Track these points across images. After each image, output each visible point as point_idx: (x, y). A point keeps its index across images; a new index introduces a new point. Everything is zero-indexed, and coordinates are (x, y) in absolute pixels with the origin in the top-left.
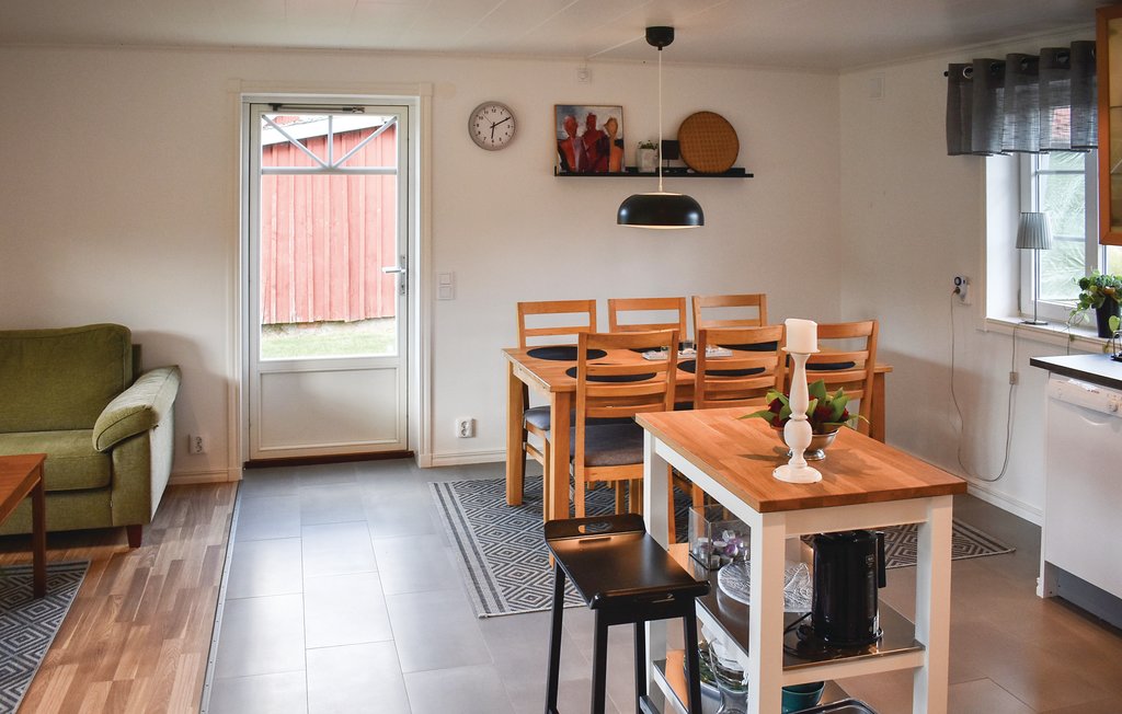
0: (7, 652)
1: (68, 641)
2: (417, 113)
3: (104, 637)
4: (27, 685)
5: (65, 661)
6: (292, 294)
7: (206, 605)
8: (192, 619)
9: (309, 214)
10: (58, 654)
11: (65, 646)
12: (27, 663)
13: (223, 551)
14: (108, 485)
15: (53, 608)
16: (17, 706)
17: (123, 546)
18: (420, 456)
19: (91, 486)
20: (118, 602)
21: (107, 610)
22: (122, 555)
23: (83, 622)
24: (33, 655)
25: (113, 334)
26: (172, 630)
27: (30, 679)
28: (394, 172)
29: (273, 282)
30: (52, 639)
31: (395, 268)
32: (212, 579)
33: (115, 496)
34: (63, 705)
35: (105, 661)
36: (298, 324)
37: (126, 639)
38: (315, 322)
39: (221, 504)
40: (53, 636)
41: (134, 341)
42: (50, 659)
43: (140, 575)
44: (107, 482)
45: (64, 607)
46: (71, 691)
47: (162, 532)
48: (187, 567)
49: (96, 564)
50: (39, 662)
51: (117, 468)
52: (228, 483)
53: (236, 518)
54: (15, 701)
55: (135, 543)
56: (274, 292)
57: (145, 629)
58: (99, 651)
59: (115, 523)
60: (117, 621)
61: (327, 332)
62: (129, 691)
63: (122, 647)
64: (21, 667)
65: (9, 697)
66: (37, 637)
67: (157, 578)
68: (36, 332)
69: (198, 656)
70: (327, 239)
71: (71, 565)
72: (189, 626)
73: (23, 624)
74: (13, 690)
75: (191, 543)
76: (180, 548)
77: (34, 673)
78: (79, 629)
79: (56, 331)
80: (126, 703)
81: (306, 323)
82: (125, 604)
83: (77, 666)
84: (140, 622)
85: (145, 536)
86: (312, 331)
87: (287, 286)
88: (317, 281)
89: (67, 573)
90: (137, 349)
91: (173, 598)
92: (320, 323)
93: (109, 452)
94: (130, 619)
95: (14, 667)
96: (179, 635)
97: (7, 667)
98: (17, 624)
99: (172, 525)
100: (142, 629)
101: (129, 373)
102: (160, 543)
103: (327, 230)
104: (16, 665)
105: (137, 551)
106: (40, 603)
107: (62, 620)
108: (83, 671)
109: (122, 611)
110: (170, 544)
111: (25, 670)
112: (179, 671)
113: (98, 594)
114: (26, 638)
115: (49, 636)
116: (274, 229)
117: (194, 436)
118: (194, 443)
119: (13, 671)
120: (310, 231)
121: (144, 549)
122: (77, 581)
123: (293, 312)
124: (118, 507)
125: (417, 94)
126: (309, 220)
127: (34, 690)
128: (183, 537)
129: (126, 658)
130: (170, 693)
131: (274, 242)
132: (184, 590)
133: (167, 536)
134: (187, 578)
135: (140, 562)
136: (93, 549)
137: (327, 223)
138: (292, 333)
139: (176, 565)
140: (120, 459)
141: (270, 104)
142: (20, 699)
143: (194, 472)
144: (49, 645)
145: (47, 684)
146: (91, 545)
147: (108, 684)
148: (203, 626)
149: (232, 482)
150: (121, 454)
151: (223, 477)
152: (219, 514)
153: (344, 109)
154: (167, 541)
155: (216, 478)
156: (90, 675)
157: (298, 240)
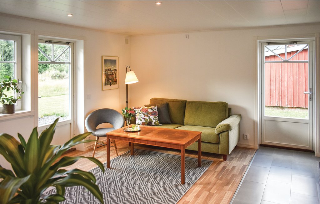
0: (189, 178)
1: (203, 179)
2: (314, 43)
3: (211, 181)
4: (190, 187)
5: (200, 184)
6: (286, 98)
7: (238, 180)
8: (234, 182)
9: (292, 75)
10: (199, 182)
11: (201, 180)
12: (192, 182)
13: (247, 167)
14: (218, 143)
15: (201, 170)
16: (187, 191)
17: (222, 159)
18: (316, 153)
19: (214, 142)
20: (217, 173)
21: (214, 174)
22: (221, 162)
23: (207, 176)
24: (194, 180)
25: (223, 104)
26: (227, 183)
27: (191, 186)
28: (308, 62)
29: (280, 94)
30: (199, 178)
31: (308, 92)
32: (242, 174)
33: (220, 146)
34: (197, 194)
35: (209, 186)
36: (289, 107)
37: (216, 183)
38: (294, 107)
39: (250, 154)
40: (200, 177)
41: (229, 107)
42: (197, 182)
43: (224, 168)
44: (218, 142)
45: (204, 171)
46: (200, 192)
47: (233, 158)
48: (236, 169)
49: (214, 162)
50: (195, 182)
51: (220, 139)
52: (254, 149)
53: (253, 159)
54: (187, 190)
55: (225, 159)
56: (280, 97)
57: (221, 182)
58: (209, 184)
59: (220, 153)
60: (215, 178)
61: (298, 110)
62: (212, 196)
63: (215, 184)
64: (190, 182)
65: (186, 188)
66: (196, 176)
67: (228, 170)
68: (205, 102)
69: (232, 192)
70: (298, 82)
71: (208, 161)
72: (232, 184)
73: (194, 172)
74: (187, 187)
75: (239, 163)
76: (236, 163)
77: (193, 185)
78: (206, 177)
79: (210, 102)
80: (211, 198)
81: (291, 107)
82: (218, 174)
83: (202, 186)
84: (221, 179)
85: (228, 158)
86: (293, 110)
87: (285, 96)
88: (294, 95)
89: (207, 163)
90: (230, 109)
91: (230, 176)
92: (296, 108)
93: (219, 134)
94: (218, 178)
95: (189, 182)
96: (229, 185)
97: (188, 182)
98: (193, 172)
99: (236, 157)
100: (220, 181)
101: (227, 115)
102: (231, 161)
103: (298, 80)
104: (190, 181)
105: (225, 161)
106: (199, 169)
107: (203, 174)
108: (204, 188)
109: (217, 176)
110: (234, 162)
111: (191, 183)
112: (226, 195)
113: (213, 170)
114: (194, 176)
115: (198, 177)
116: (281, 79)
117: (245, 134)
118: (245, 136)
119: (189, 183)
120: (292, 80)
121: (227, 161)
122: (209, 165)
123: (286, 104)
124: (220, 149)
125: (314, 37)
126: (292, 77)
127: (191, 189)
128: (238, 161)
129: (214, 187)
130: (222, 200)
131: (280, 83)
132: (234, 175)
133: (234, 159)
134: (235, 172)
135: (225, 165)
136: (215, 158)
137: (298, 77)
138: (286, 110)
139: (234, 167)
140: (221, 137)
141: (267, 43)
142: (188, 190)
143: (244, 144)
144: (198, 179)
145: (195, 188)
146: (215, 157)
147: (208, 192)
148: (235, 185)
149: (255, 149)
150: (221, 135)
151: (253, 147)
152: (249, 157)
153: (290, 43)
154: (234, 161)
155: (251, 147)
156: (205, 189)
157: (288, 82)
